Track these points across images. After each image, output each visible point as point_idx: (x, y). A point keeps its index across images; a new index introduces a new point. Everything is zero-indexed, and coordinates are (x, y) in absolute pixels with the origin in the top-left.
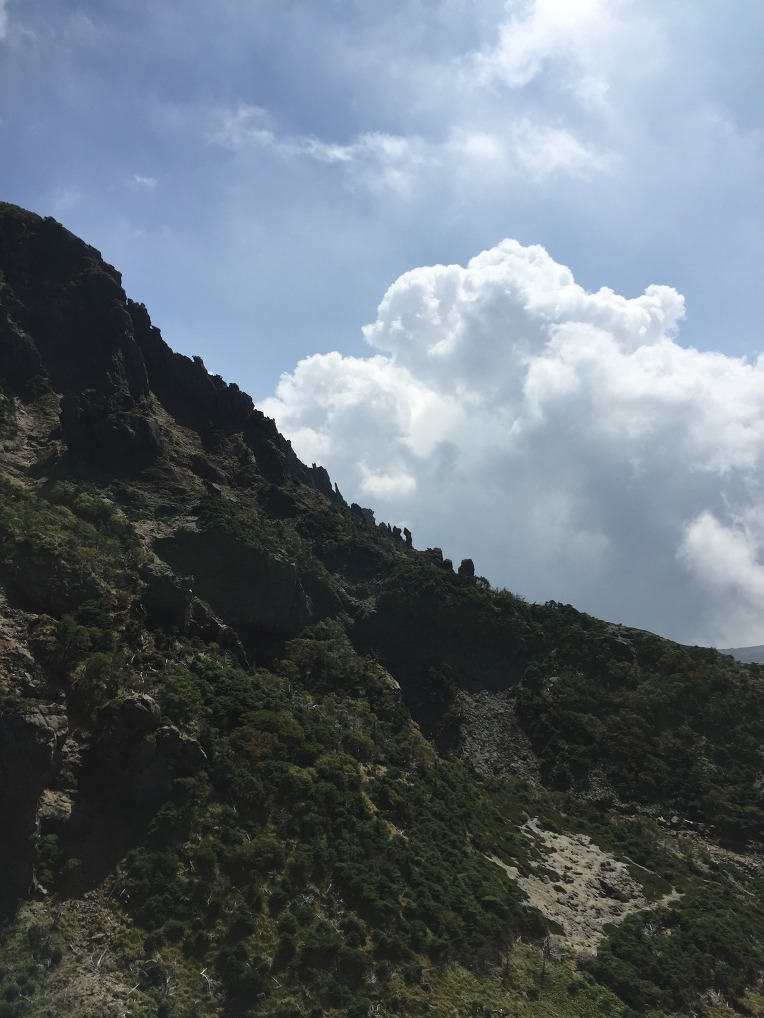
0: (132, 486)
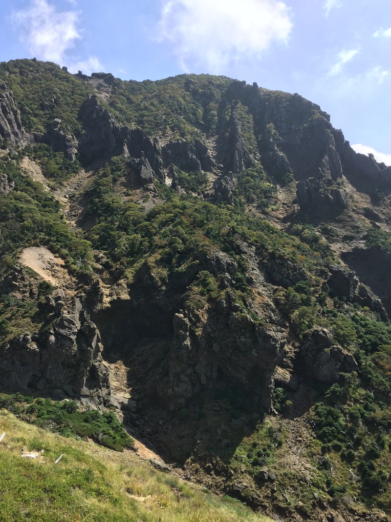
0: (330, 225)
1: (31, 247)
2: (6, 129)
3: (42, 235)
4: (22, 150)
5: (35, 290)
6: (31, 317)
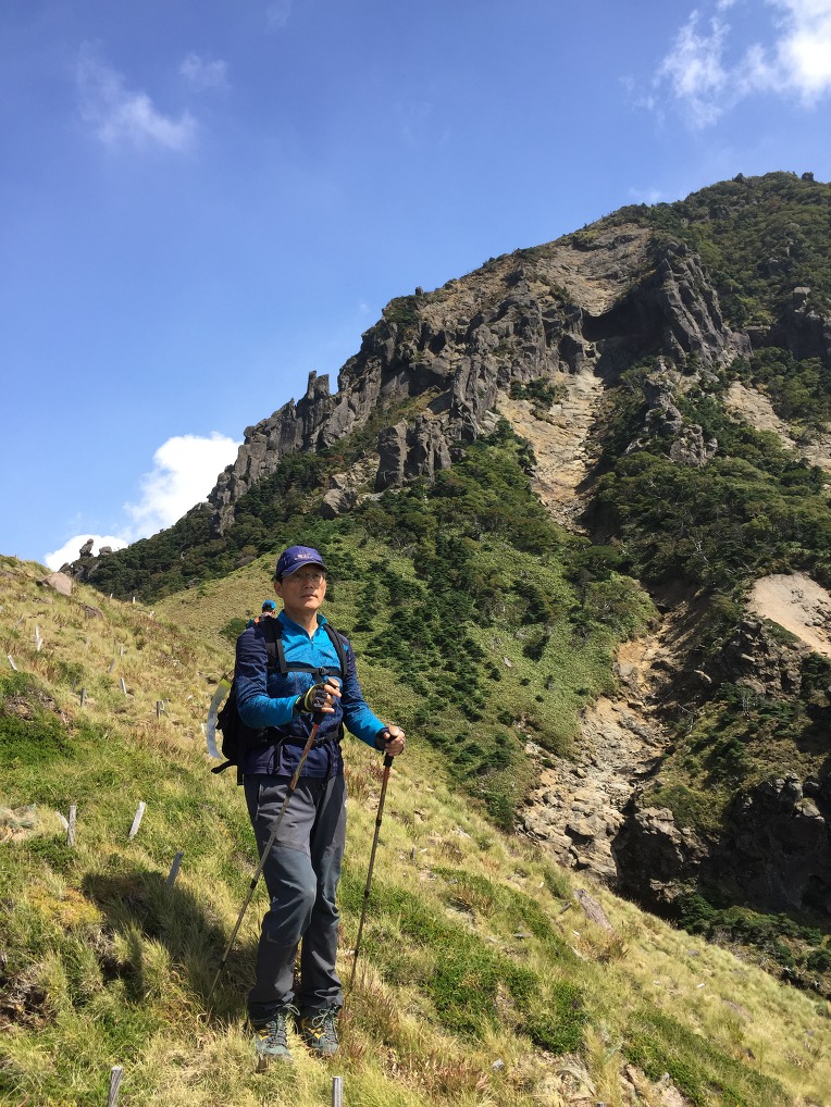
1: (772, 576)
2: (692, 333)
3: (796, 548)
4: (727, 370)
5: (794, 674)
6: (795, 738)
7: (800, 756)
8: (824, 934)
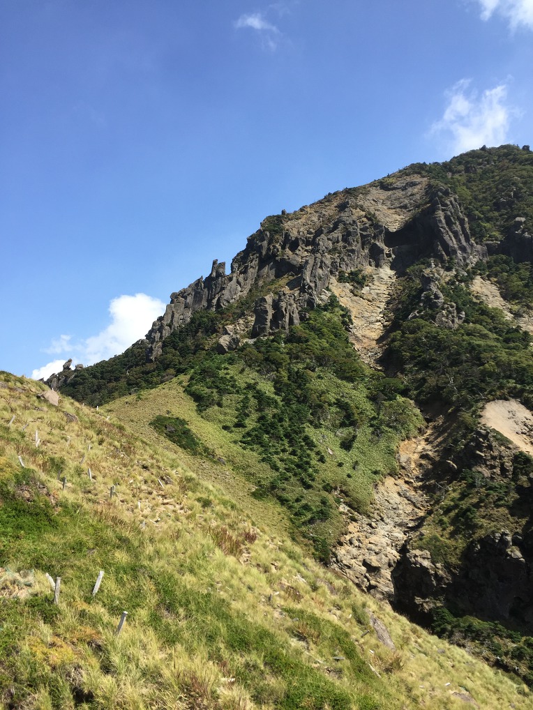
1: (496, 401)
2: (451, 245)
3: (512, 383)
4: (472, 268)
5: (508, 465)
6: (508, 507)
7: (511, 519)
8: (522, 636)
